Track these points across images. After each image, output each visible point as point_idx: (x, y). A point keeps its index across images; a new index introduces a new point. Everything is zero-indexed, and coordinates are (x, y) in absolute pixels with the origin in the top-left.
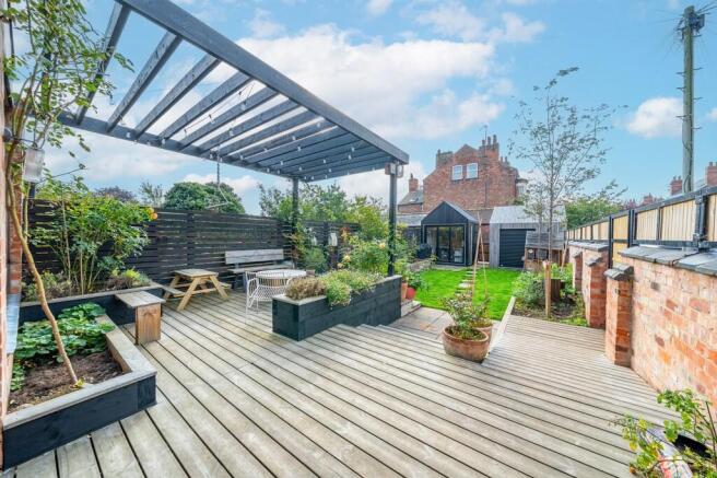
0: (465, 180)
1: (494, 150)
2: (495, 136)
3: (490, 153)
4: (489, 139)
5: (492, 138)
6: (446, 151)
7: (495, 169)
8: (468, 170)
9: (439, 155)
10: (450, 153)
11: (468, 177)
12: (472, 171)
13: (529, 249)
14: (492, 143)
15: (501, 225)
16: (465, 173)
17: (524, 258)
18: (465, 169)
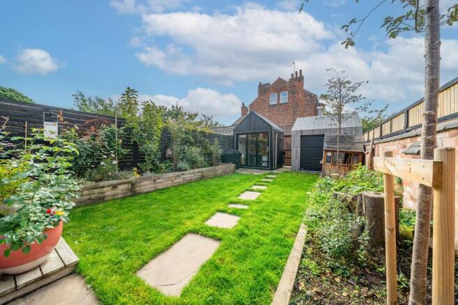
0: (279, 105)
1: (299, 81)
2: (301, 71)
3: (297, 83)
4: (296, 73)
5: (299, 72)
6: (266, 83)
7: (301, 96)
8: (281, 97)
9: (260, 86)
10: (268, 84)
11: (281, 102)
12: (284, 98)
13: (327, 151)
14: (298, 75)
15: (302, 131)
16: (279, 98)
17: (322, 162)
18: (279, 96)
